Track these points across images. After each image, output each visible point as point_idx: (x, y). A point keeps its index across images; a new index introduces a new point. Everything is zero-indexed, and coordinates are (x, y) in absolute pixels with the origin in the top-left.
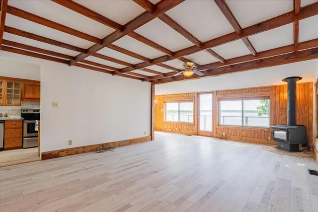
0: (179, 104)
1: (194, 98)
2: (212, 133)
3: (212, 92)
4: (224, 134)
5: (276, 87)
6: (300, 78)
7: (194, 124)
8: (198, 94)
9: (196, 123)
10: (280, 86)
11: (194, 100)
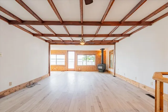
0: (56, 56)
1: (65, 53)
2: (75, 69)
3: (75, 51)
4: (80, 69)
5: (97, 51)
6: (104, 49)
7: (66, 66)
8: (68, 51)
9: (67, 65)
10: (98, 51)
11: (65, 54)
